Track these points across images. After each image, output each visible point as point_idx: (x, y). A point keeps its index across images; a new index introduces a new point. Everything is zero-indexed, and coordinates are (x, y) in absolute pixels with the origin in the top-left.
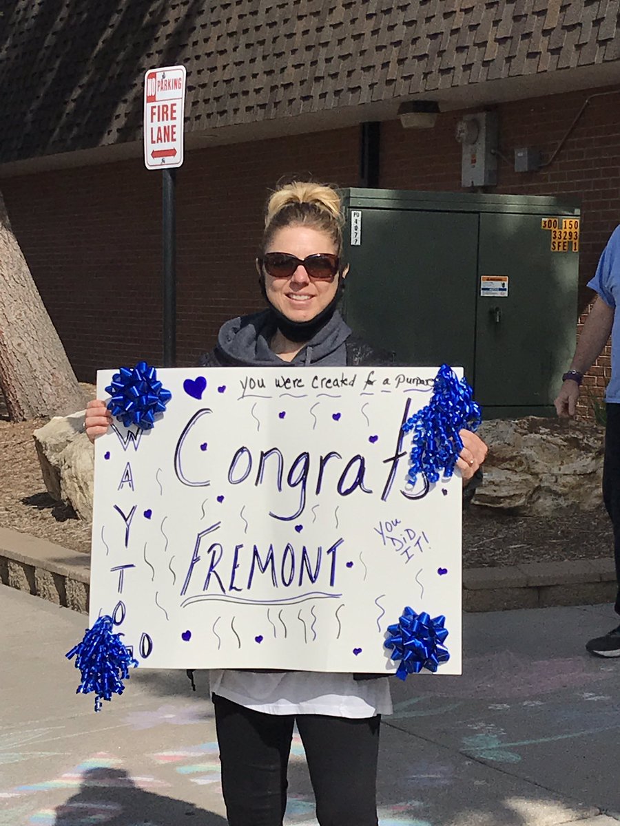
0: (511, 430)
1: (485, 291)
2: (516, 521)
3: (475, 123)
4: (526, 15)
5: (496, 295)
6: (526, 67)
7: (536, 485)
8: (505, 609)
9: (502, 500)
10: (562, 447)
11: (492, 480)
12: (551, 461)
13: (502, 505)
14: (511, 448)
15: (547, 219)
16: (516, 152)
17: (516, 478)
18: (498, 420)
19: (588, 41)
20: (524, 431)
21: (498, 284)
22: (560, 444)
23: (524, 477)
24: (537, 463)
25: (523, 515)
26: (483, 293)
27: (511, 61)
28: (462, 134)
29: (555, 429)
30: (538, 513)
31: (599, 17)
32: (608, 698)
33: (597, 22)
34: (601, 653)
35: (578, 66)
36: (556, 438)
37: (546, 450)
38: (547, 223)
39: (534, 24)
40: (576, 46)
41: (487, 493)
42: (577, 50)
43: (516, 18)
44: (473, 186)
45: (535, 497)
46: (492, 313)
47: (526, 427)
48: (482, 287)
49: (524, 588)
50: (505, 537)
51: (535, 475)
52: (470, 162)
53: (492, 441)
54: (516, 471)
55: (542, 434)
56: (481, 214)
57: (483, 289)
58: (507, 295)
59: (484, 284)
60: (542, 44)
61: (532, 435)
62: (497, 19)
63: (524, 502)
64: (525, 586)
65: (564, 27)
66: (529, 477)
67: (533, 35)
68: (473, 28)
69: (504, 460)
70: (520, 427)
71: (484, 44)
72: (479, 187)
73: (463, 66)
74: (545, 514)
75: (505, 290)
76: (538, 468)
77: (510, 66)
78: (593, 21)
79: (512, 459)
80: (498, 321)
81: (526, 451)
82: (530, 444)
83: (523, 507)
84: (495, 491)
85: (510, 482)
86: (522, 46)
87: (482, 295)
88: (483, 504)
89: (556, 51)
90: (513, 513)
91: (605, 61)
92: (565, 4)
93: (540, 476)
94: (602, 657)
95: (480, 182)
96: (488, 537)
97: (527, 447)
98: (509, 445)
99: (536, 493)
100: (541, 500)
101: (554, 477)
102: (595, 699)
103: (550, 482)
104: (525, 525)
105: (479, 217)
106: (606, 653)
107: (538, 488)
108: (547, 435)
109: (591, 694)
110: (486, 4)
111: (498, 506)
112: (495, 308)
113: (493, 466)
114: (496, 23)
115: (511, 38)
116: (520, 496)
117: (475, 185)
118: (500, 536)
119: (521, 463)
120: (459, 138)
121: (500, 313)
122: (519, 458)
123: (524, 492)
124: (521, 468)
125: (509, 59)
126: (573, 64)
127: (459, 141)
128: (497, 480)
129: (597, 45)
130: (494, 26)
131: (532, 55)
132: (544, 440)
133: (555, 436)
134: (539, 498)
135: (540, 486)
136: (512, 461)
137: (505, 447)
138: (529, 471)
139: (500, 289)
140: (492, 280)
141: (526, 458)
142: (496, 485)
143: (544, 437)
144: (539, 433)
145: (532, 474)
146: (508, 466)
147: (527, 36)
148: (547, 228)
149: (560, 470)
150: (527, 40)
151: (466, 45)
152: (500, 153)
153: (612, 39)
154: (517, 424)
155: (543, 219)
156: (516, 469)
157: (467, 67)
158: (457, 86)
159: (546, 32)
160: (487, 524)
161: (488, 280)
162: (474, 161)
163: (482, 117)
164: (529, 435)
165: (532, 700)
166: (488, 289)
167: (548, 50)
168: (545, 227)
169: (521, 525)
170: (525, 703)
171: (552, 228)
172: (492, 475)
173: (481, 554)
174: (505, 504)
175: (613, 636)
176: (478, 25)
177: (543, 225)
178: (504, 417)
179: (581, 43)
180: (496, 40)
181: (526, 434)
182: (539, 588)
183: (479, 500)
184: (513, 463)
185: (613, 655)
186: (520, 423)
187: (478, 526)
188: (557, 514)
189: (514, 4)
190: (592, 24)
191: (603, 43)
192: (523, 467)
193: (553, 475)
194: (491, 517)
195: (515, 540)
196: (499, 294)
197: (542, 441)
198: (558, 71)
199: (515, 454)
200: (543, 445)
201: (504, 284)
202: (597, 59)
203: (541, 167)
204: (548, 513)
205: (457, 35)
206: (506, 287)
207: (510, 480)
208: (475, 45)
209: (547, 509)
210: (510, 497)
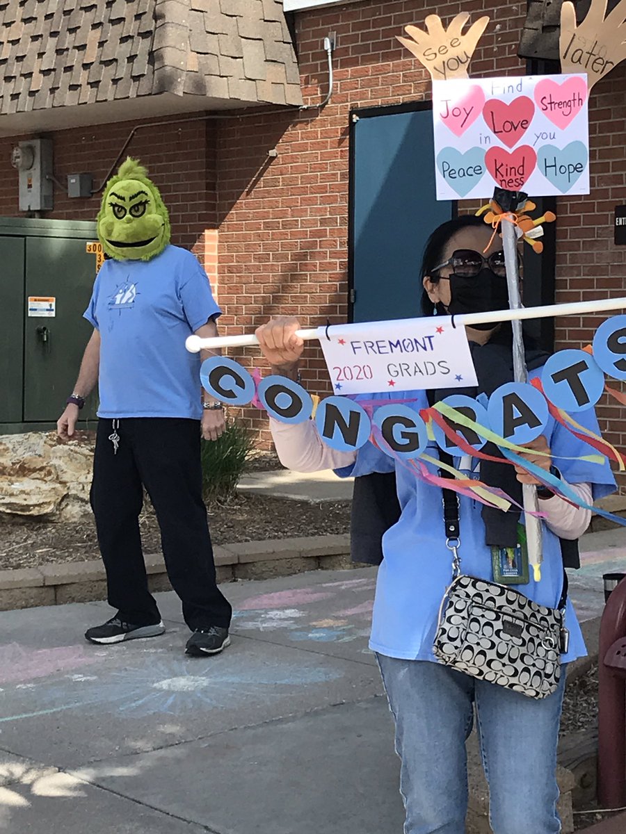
0: (42, 443)
1: (33, 312)
2: (45, 528)
3: (31, 149)
4: (67, 49)
5: (43, 316)
6: (68, 99)
7: (65, 493)
8: (22, 608)
9: (32, 508)
10: (89, 457)
11: (23, 489)
12: (78, 470)
13: (31, 513)
14: (41, 459)
15: (91, 244)
16: (69, 179)
17: (45, 487)
18: (30, 433)
19: (123, 76)
20: (54, 443)
21: (45, 305)
22: (87, 454)
23: (53, 486)
24: (65, 472)
25: (52, 522)
26: (30, 314)
27: (54, 92)
28: (18, 160)
29: (83, 440)
30: (67, 519)
31: (133, 54)
32: (95, 678)
33: (131, 59)
34: (98, 640)
35: (115, 99)
36: (82, 449)
37: (73, 460)
38: (92, 247)
39: (75, 58)
40: (112, 80)
41: (17, 502)
42: (113, 84)
43: (59, 52)
44: (29, 210)
45: (64, 504)
46: (40, 333)
47: (55, 439)
48: (29, 308)
49: (41, 587)
50: (34, 543)
51: (64, 483)
52: (27, 186)
53: (24, 453)
54: (45, 481)
55: (70, 445)
56: (27, 237)
57: (30, 310)
58: (54, 315)
59: (31, 304)
60: (82, 77)
61: (61, 446)
62: (42, 51)
63: (53, 510)
64: (42, 585)
65: (101, 62)
66: (58, 485)
67: (74, 68)
68: (20, 59)
69: (34, 470)
70: (50, 439)
71: (30, 75)
72: (35, 211)
73: (11, 95)
74: (74, 520)
75: (53, 310)
76: (65, 478)
77: (54, 97)
78: (128, 58)
79: (42, 469)
80: (45, 340)
81: (54, 462)
82: (59, 454)
83: (53, 514)
84: (25, 500)
85: (40, 492)
86: (64, 79)
87: (29, 315)
88: (14, 512)
89: (95, 84)
90: (43, 520)
91: (138, 96)
92: (102, 40)
93: (68, 484)
94: (100, 643)
95: (36, 206)
96: (18, 543)
97: (56, 458)
98: (40, 456)
99: (65, 500)
100: (69, 507)
101: (81, 485)
102: (83, 679)
103: (77, 490)
104: (53, 531)
105: (25, 240)
106: (102, 640)
107: (66, 496)
108: (75, 445)
109: (80, 676)
110: (31, 37)
111: (28, 513)
112: (42, 328)
113: (24, 476)
114: (41, 55)
115: (54, 70)
116: (49, 503)
117: (31, 209)
118: (29, 542)
119: (49, 473)
120: (14, 164)
121: (47, 332)
122: (48, 468)
123: (53, 500)
124: (50, 478)
125: (53, 90)
126: (110, 98)
127: (15, 166)
128: (27, 489)
129: (132, 80)
130: (38, 58)
131: (73, 87)
132: (72, 451)
133: (82, 447)
134: (67, 505)
135: (68, 494)
136: (42, 471)
137: (36, 458)
138: (58, 480)
139: (47, 310)
140: (39, 300)
141: (55, 468)
142: (28, 494)
143: (72, 447)
144: (67, 444)
145: (61, 483)
146: (38, 476)
147: (69, 69)
148: (92, 252)
149: (86, 478)
150: (68, 73)
151: (13, 75)
152: (54, 179)
153: (144, 75)
154: (47, 436)
155: (88, 243)
156: (45, 479)
157: (15, 96)
158: (6, 114)
159: (86, 66)
160: (18, 531)
161: (35, 300)
162: (30, 186)
163: (37, 143)
164: (58, 446)
165: (25, 684)
166: (36, 310)
167: (88, 83)
168: (90, 251)
169: (50, 531)
170: (18, 686)
171: (97, 252)
172: (23, 484)
173: (9, 559)
174: (35, 512)
175: (110, 624)
176: (25, 56)
177: (88, 248)
178: (35, 431)
179: (116, 78)
180: (41, 72)
181: (55, 445)
182: (55, 587)
183: (10, 509)
184: (43, 473)
185: (109, 642)
186: (50, 435)
187: (10, 533)
188: (84, 520)
189: (57, 38)
190: (126, 60)
191: (136, 78)
192: (52, 476)
193: (80, 483)
194: (23, 524)
195: (43, 544)
196: (46, 314)
197: (70, 452)
198: (97, 104)
199: (45, 464)
200: (71, 456)
201: (51, 305)
202: (132, 94)
203: (92, 194)
204: (75, 520)
205: (5, 65)
206: (53, 307)
207: (40, 488)
208: (22, 75)
209: (76, 515)
210: (39, 505)
